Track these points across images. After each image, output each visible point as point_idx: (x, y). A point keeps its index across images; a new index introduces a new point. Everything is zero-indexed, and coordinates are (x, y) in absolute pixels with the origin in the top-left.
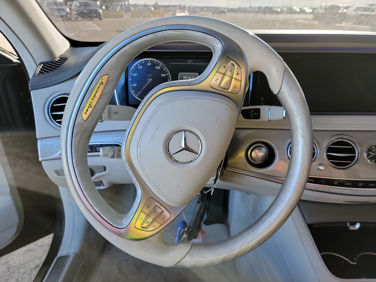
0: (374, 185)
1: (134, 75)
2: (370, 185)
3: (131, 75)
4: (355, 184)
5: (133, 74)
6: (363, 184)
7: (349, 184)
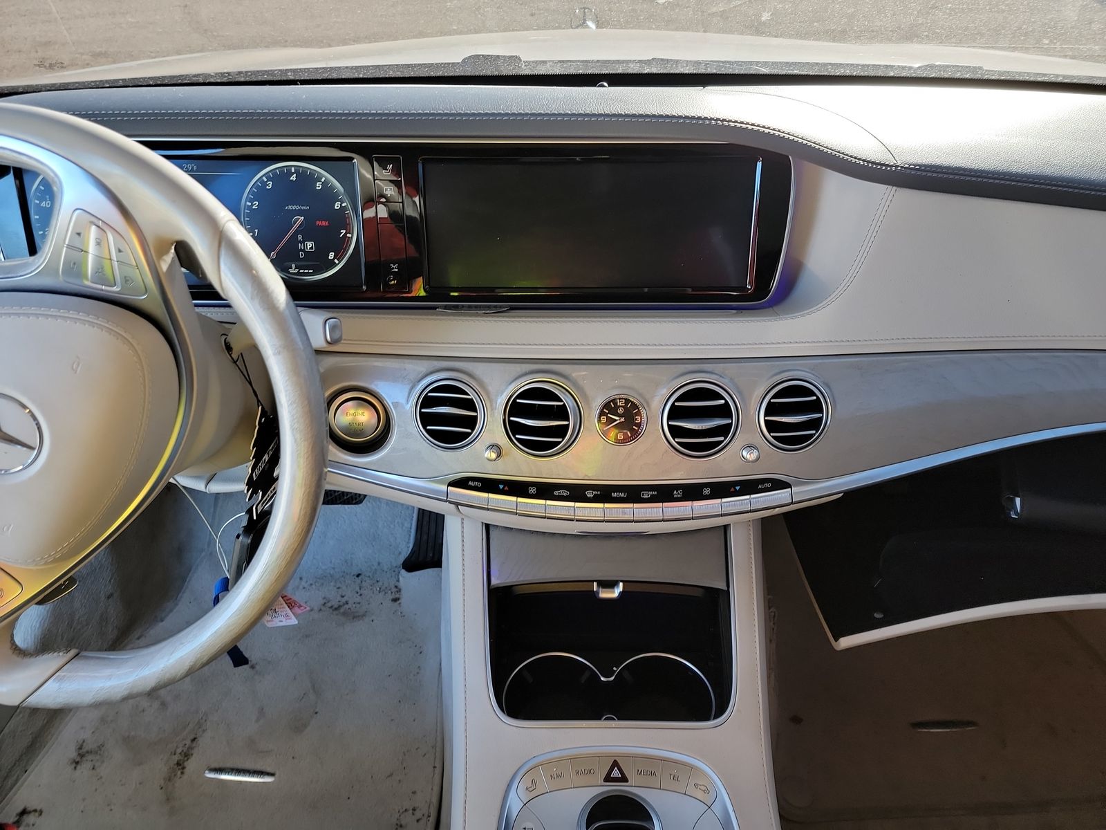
0: (622, 495)
1: (43, 204)
2: (614, 495)
3: (37, 204)
4: (577, 493)
5: (41, 202)
6: (594, 493)
7: (564, 493)
